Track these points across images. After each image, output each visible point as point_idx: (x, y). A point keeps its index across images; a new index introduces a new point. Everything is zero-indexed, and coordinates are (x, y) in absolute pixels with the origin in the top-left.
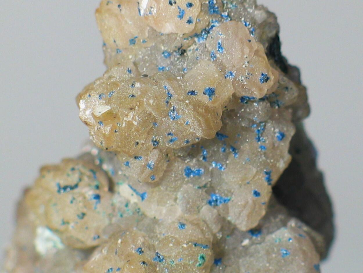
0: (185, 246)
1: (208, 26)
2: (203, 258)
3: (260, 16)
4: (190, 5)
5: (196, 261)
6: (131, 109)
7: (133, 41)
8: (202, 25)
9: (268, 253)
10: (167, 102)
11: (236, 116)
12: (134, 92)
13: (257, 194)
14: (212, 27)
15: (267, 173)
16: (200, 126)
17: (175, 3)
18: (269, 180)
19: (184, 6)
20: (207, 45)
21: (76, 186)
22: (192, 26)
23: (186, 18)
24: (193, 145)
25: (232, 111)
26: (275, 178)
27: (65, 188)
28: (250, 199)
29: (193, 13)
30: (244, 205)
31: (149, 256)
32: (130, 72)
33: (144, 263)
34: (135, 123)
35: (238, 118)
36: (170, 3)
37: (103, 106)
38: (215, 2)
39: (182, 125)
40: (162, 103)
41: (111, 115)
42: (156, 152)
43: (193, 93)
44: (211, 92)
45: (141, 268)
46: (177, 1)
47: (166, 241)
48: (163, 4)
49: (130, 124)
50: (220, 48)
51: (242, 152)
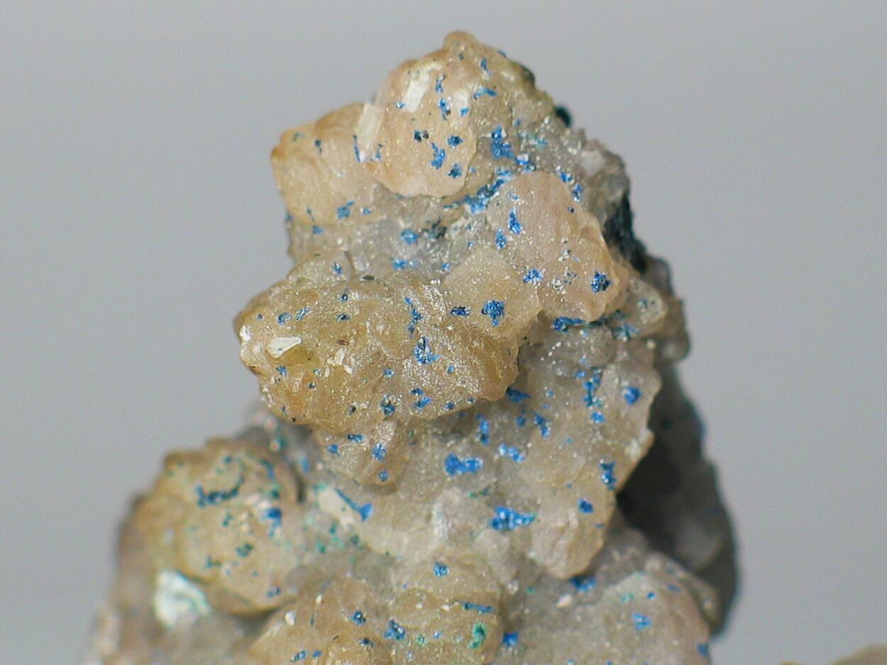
0: (446, 608)
1: (491, 180)
2: (481, 631)
3: (590, 161)
4: (456, 141)
5: (469, 638)
6: (341, 342)
7: (344, 211)
8: (480, 180)
9: (608, 622)
10: (412, 330)
11: (546, 355)
12: (345, 308)
13: (586, 507)
14: (499, 183)
15: (605, 467)
16: (476, 375)
17: (427, 136)
18: (610, 480)
19: (443, 143)
20: (489, 219)
21: (234, 492)
22: (459, 182)
23: (448, 166)
24: (462, 413)
25: (538, 345)
26: (621, 476)
27: (212, 497)
28: (573, 516)
29: (462, 155)
30: (562, 531)
31: (376, 627)
32: (339, 271)
33: (366, 641)
34: (349, 370)
35: (549, 360)
36: (417, 137)
37: (287, 334)
38: (504, 134)
39: (440, 373)
40: (402, 330)
41: (302, 355)
42: (390, 428)
43: (461, 311)
44: (497, 310)
45: (361, 652)
46: (431, 134)
47: (409, 599)
48: (403, 139)
49: (338, 373)
50: (513, 223)
51: (557, 426)
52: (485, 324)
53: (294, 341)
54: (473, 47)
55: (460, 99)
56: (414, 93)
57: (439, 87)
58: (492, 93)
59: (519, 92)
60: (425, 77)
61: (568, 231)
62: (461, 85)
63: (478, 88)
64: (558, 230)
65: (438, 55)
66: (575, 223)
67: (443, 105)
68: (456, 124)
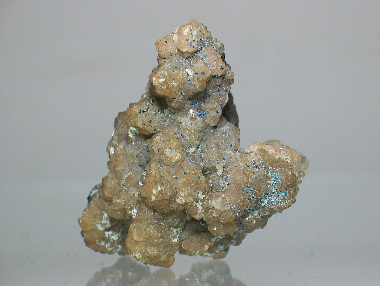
0: (192, 132)
1: (200, 49)
2: (199, 136)
3: (218, 45)
4: (194, 41)
5: (196, 138)
6: (174, 80)
7: (171, 55)
8: (198, 48)
9: (221, 135)
10: (187, 77)
11: (210, 83)
12: (174, 73)
13: (217, 112)
14: (201, 49)
15: (221, 104)
16: (200, 86)
17: (189, 40)
18: (222, 107)
19: (192, 41)
20: (200, 56)
21: (147, 110)
22: (194, 49)
23: (192, 46)
24: (195, 94)
25: (209, 81)
26: (223, 106)
27: (143, 111)
28: (215, 113)
29: (195, 44)
30: (213, 117)
31: (179, 136)
32: (171, 66)
33: (177, 138)
34: (175, 85)
35: (211, 83)
36: (187, 40)
37: (162, 79)
38: (202, 40)
39: (192, 86)
40: (185, 78)
41: (165, 82)
42: (182, 96)
43: (197, 74)
44: (204, 73)
45: (177, 140)
46: (190, 39)
47: (185, 130)
48: (185, 41)
49: (173, 86)
50: (205, 57)
51: (212, 97)
52: (202, 76)
53: (164, 80)
54: (196, 22)
55: (195, 33)
56: (186, 31)
57: (191, 30)
58: (201, 32)
59: (205, 31)
60: (188, 28)
61: (216, 58)
62: (195, 30)
63: (198, 30)
64: (214, 58)
65: (190, 24)
66: (217, 57)
67: (192, 34)
68: (194, 37)
